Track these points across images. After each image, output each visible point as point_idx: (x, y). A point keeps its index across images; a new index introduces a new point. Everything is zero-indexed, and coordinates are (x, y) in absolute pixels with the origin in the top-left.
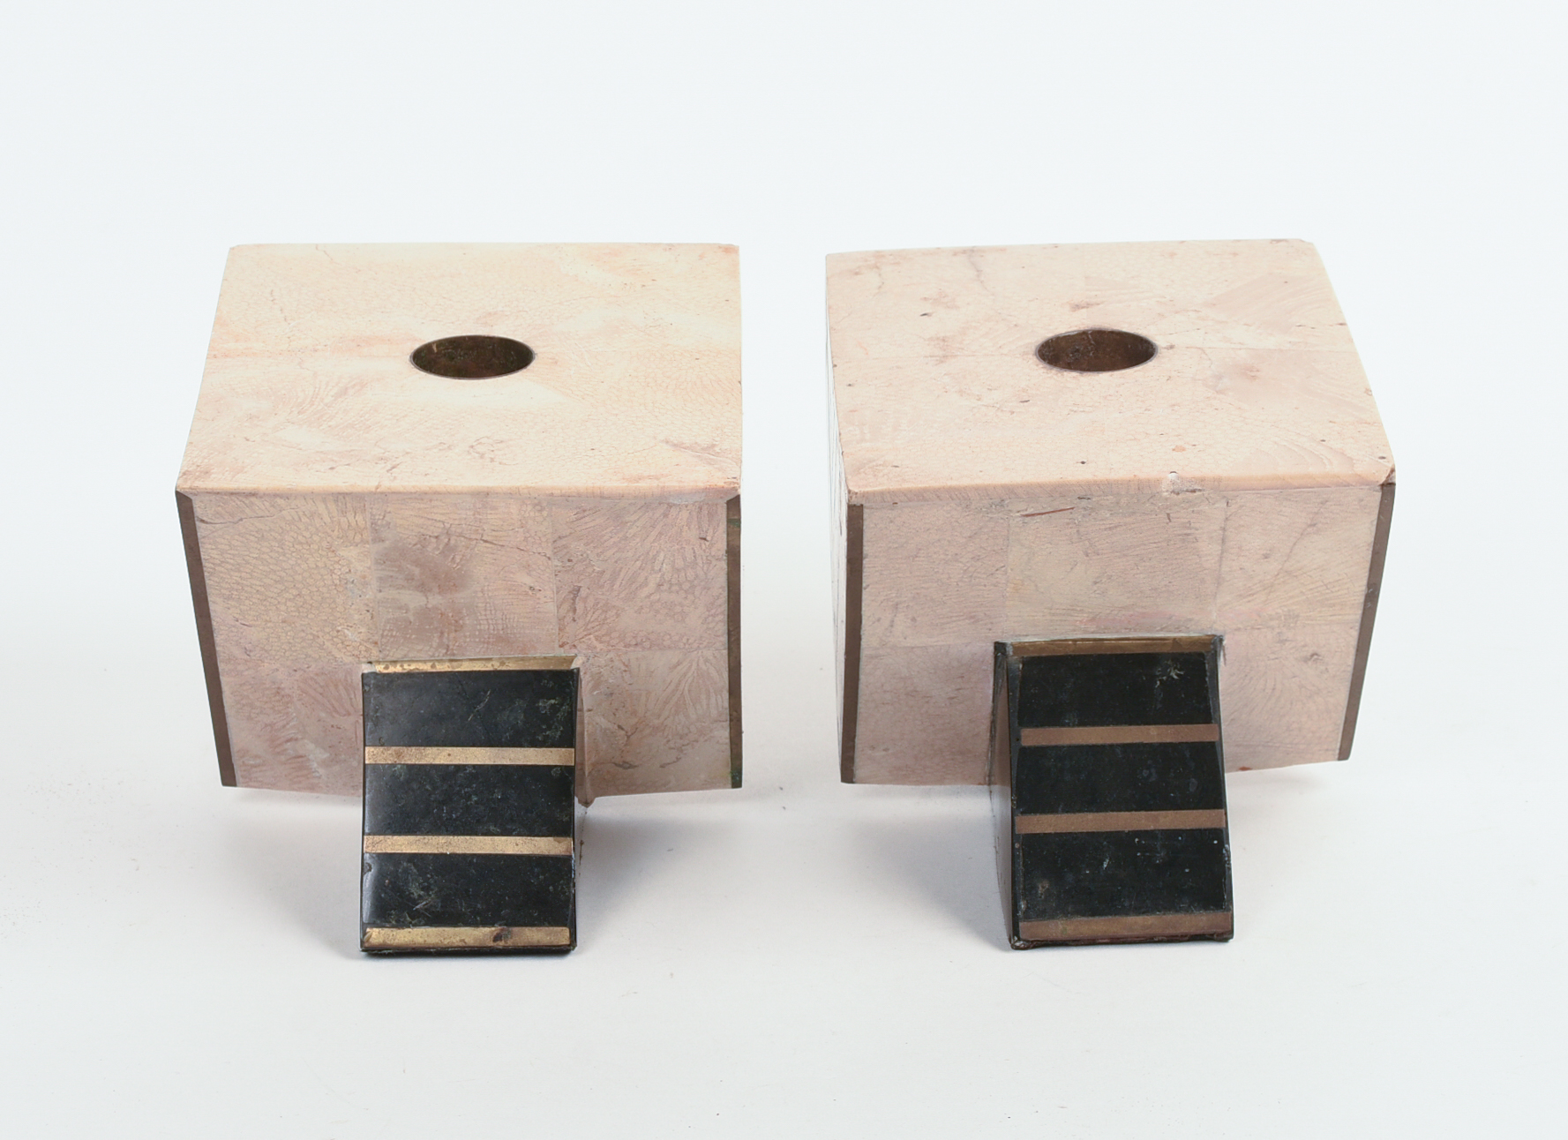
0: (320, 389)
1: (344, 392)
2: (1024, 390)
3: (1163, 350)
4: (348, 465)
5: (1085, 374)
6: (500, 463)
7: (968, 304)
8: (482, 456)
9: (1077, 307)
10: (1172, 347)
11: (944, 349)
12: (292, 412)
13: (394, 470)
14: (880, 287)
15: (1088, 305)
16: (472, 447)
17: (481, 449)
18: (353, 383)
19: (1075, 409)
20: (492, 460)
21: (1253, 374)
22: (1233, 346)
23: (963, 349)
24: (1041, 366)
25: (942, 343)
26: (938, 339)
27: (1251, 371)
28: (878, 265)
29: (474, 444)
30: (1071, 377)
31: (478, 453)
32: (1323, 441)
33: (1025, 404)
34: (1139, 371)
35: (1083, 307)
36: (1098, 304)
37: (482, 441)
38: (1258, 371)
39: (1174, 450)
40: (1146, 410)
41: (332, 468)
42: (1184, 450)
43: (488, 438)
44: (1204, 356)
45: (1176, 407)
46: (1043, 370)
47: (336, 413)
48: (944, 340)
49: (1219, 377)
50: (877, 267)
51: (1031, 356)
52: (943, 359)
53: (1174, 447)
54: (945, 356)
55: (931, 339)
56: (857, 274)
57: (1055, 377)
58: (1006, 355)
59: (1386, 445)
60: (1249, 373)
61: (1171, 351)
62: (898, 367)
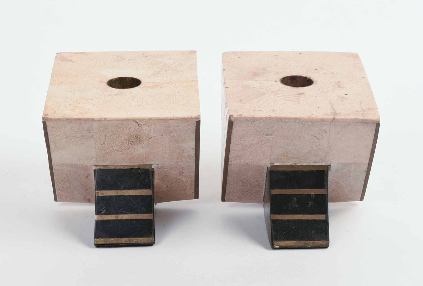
0: (165, 73)
1: (159, 72)
2: (316, 72)
3: (278, 80)
4: (154, 55)
5: (300, 75)
6: (116, 56)
7: (334, 97)
8: (121, 58)
9: (302, 94)
10: (276, 81)
11: (339, 85)
12: (171, 67)
13: (143, 54)
14: (361, 104)
15: (299, 94)
16: (124, 60)
17: (121, 59)
18: (156, 75)
19: (302, 67)
20: (118, 57)
21: (254, 74)
22: (259, 81)
23: (334, 84)
24: (312, 78)
25: (340, 86)
26: (341, 88)
27: (255, 75)
28: (363, 111)
29: (123, 60)
30: (304, 75)
31: (122, 58)
32: (239, 57)
33: (316, 69)
34: (285, 75)
35: (301, 93)
36: (296, 94)
37: (121, 61)
38: (253, 75)
39: (277, 55)
40: (284, 65)
41: (159, 54)
42: (275, 55)
43: (119, 62)
44: (267, 79)
45: (276, 65)
46: (312, 77)
47: (160, 67)
48: (340, 87)
49: (264, 73)
50: (363, 110)
51: (315, 81)
52: (339, 82)
53: (277, 56)
54: (339, 83)
55: (344, 88)
56: (369, 109)
57: (308, 75)
58: (322, 82)
59: (223, 57)
60: (255, 74)
61: (276, 80)
62: (351, 81)
